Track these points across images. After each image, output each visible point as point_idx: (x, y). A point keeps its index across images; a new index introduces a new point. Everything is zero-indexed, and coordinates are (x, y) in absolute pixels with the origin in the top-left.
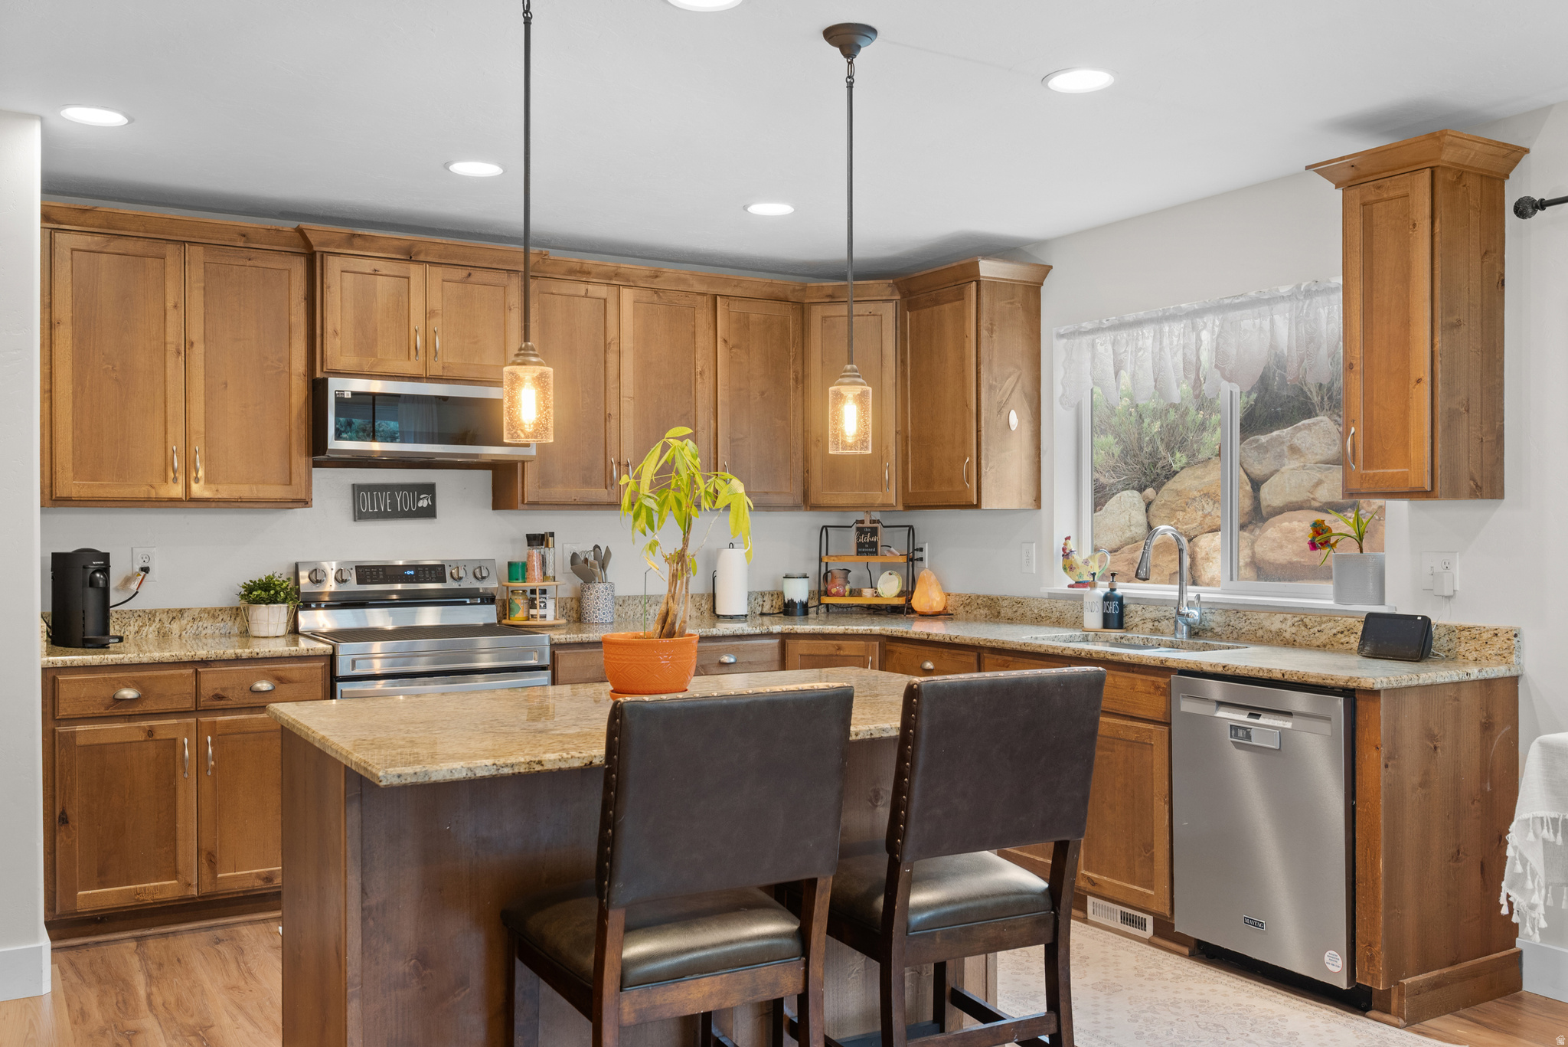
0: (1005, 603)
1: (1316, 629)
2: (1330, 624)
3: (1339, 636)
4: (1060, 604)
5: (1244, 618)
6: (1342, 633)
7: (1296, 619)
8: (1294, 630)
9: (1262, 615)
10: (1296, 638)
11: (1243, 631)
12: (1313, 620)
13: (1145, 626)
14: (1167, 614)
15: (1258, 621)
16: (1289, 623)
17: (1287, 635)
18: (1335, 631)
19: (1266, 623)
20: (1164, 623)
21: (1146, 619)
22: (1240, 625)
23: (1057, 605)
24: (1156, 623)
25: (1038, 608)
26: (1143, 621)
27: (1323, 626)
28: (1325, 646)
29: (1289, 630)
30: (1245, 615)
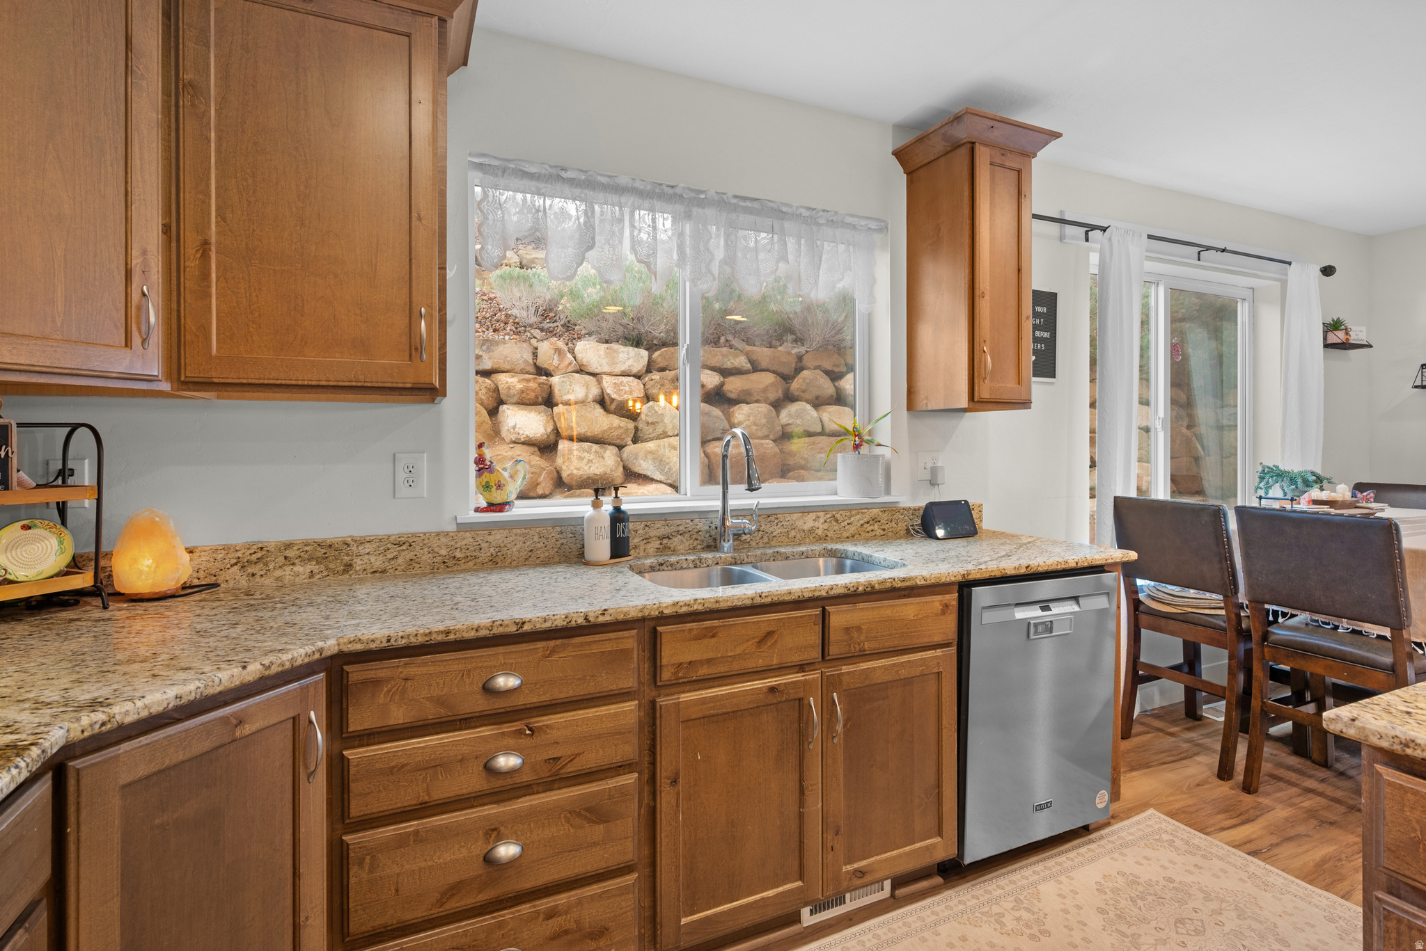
0: (368, 548)
1: (846, 523)
2: (858, 517)
3: (866, 525)
4: (498, 537)
5: (776, 521)
6: (868, 523)
7: (828, 516)
8: (826, 526)
9: (795, 516)
10: (828, 534)
11: (775, 534)
12: (844, 514)
13: (649, 546)
14: (681, 528)
15: (791, 523)
16: (822, 520)
17: (820, 532)
18: (862, 522)
19: (799, 524)
20: (676, 540)
21: (650, 537)
22: (771, 529)
23: (490, 538)
24: (665, 541)
25: (447, 546)
26: (645, 541)
27: (852, 519)
28: (853, 536)
29: (821, 527)
30: (777, 518)
